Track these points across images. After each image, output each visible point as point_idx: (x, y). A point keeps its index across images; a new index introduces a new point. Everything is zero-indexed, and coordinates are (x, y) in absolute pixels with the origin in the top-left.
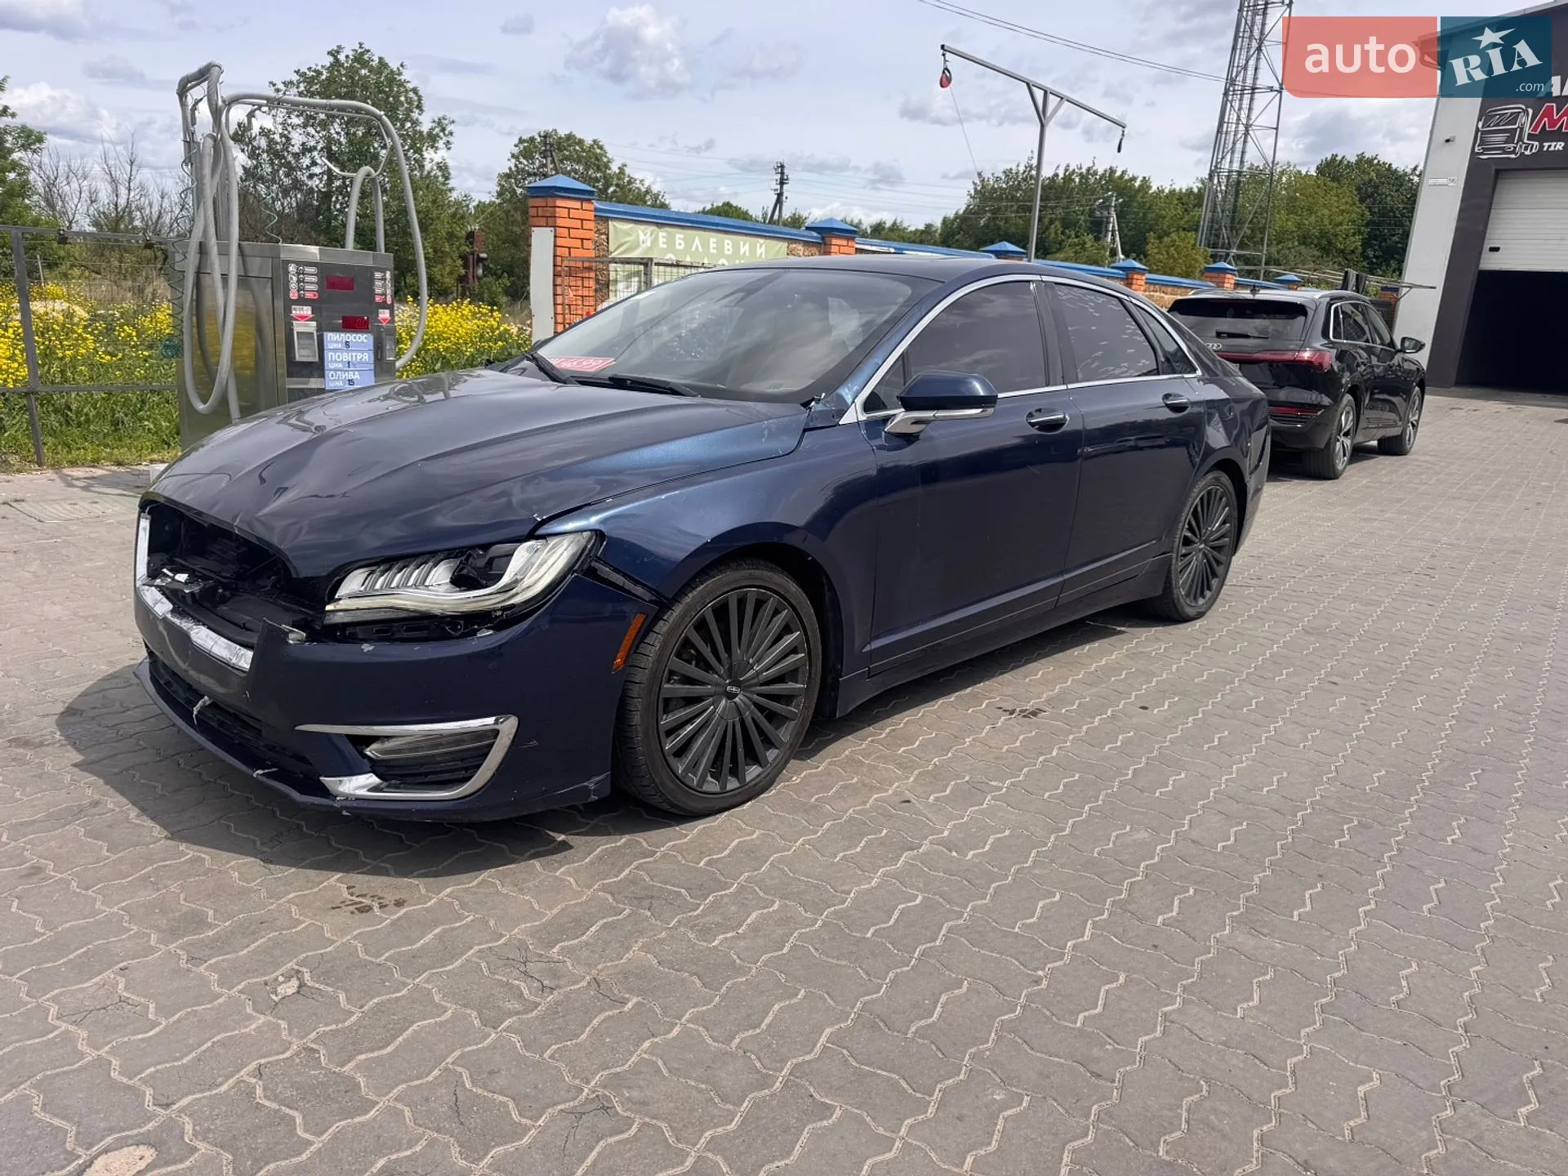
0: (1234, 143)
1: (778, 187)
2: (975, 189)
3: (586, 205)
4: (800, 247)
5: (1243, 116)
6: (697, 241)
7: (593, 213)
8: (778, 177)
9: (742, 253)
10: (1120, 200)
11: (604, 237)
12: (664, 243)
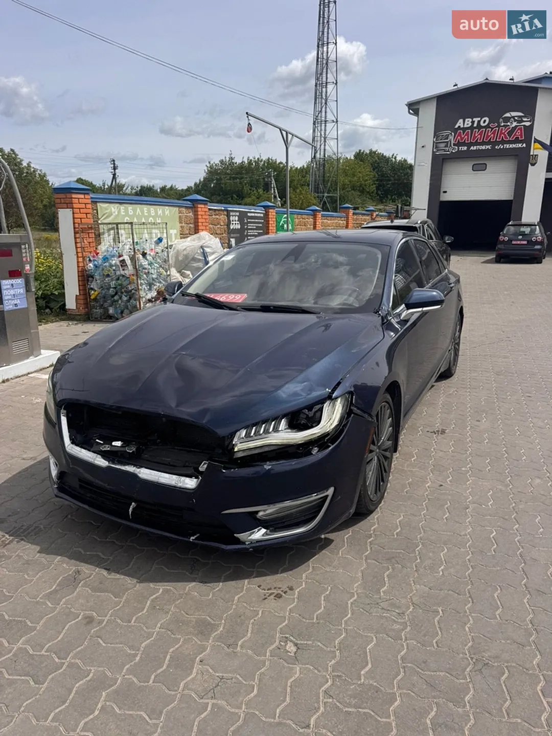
0: (320, 146)
1: (113, 171)
2: (208, 171)
3: (87, 196)
4: (184, 209)
5: (323, 134)
6: (138, 210)
7: (90, 200)
8: (112, 165)
9: (159, 214)
10: (276, 173)
11: (95, 211)
12: (123, 212)
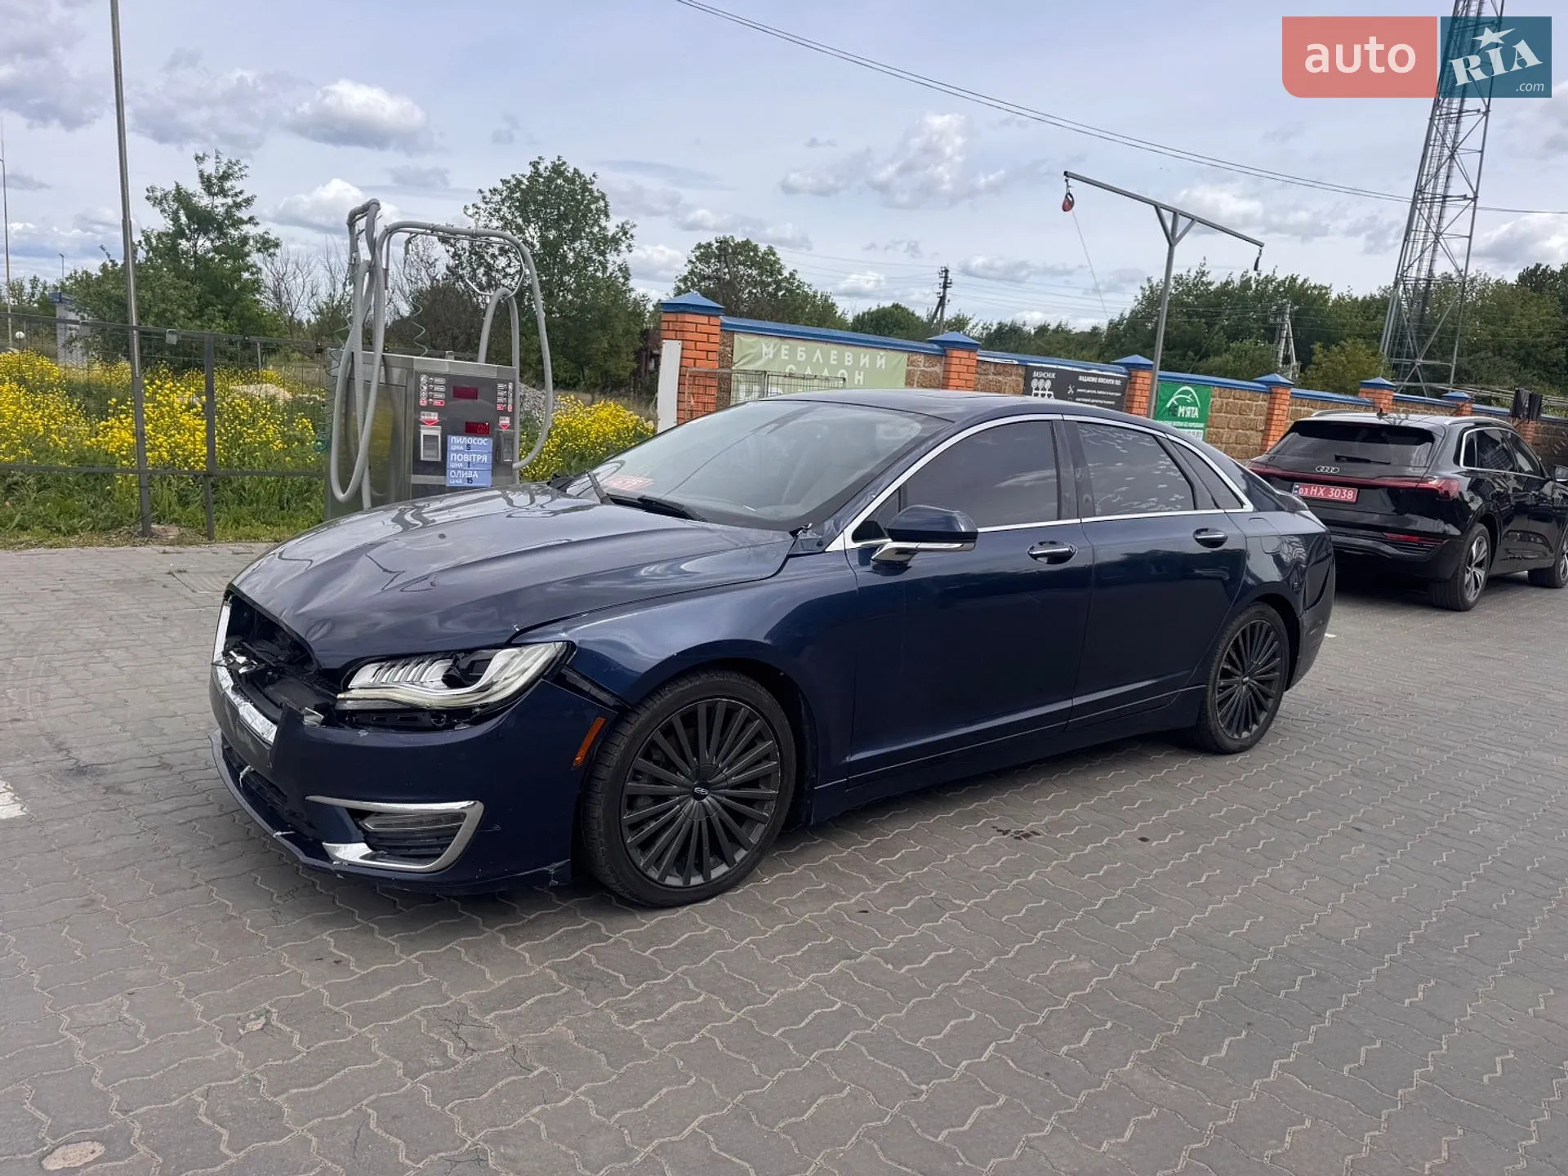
0: (1423, 252)
1: (942, 290)
2: (1144, 296)
3: (713, 320)
4: (921, 358)
5: (1433, 224)
6: (818, 353)
7: (719, 328)
8: (943, 280)
9: (861, 364)
10: (1296, 307)
11: (728, 349)
12: (786, 355)
